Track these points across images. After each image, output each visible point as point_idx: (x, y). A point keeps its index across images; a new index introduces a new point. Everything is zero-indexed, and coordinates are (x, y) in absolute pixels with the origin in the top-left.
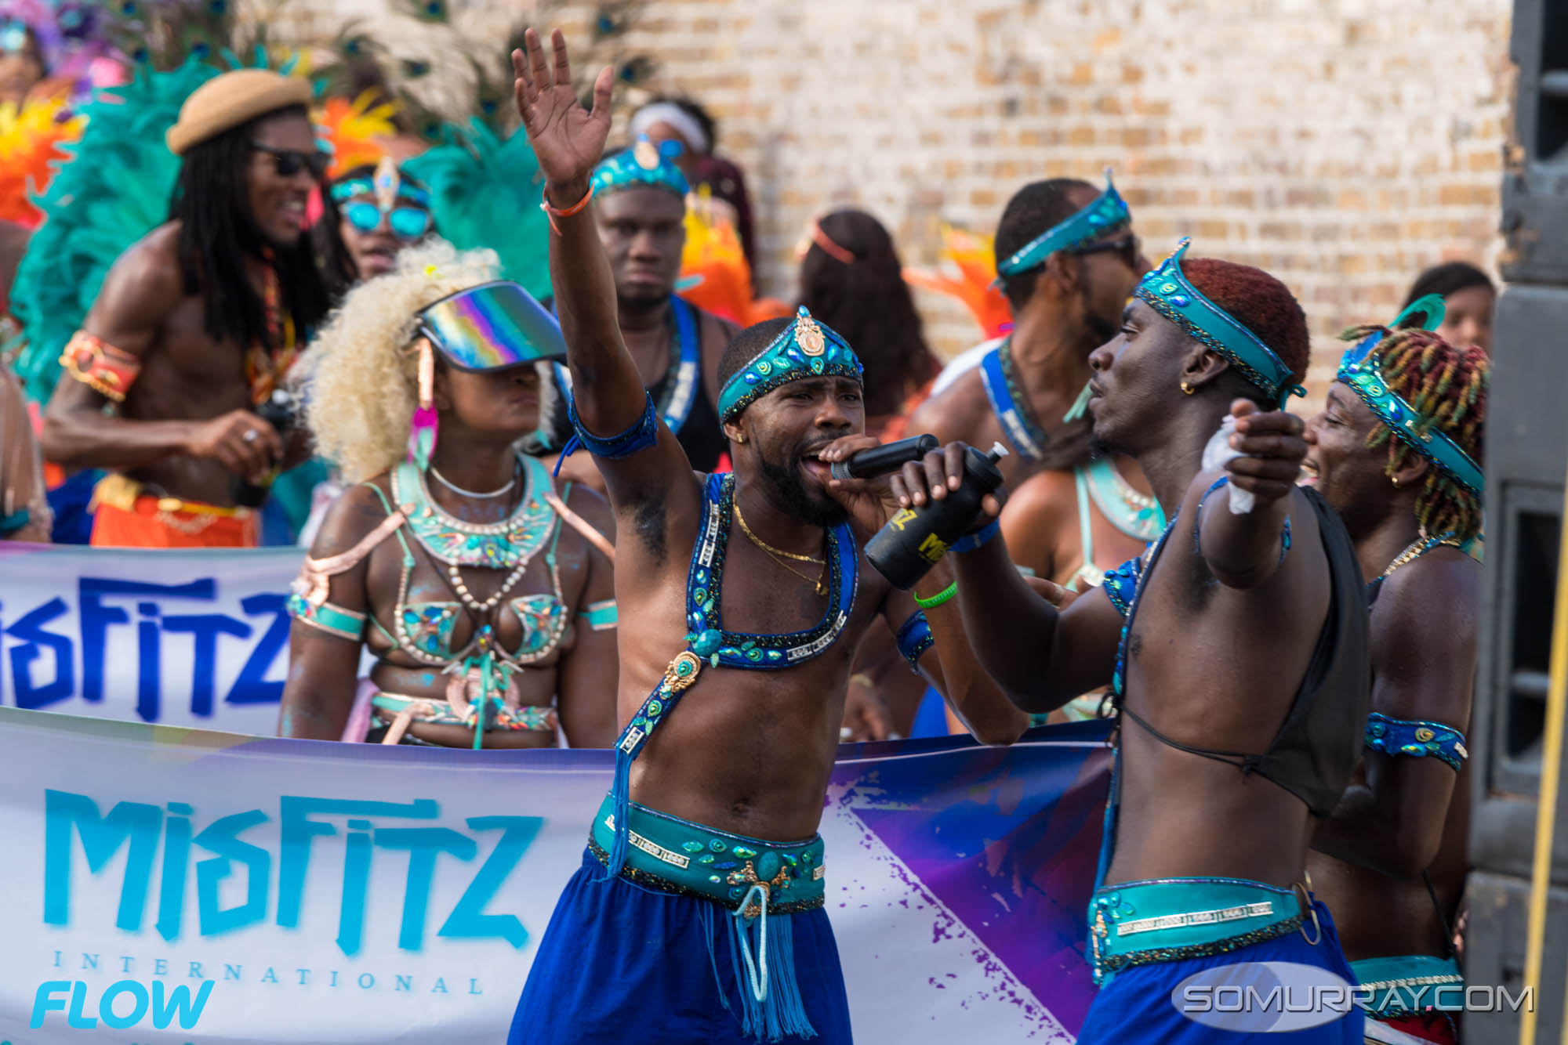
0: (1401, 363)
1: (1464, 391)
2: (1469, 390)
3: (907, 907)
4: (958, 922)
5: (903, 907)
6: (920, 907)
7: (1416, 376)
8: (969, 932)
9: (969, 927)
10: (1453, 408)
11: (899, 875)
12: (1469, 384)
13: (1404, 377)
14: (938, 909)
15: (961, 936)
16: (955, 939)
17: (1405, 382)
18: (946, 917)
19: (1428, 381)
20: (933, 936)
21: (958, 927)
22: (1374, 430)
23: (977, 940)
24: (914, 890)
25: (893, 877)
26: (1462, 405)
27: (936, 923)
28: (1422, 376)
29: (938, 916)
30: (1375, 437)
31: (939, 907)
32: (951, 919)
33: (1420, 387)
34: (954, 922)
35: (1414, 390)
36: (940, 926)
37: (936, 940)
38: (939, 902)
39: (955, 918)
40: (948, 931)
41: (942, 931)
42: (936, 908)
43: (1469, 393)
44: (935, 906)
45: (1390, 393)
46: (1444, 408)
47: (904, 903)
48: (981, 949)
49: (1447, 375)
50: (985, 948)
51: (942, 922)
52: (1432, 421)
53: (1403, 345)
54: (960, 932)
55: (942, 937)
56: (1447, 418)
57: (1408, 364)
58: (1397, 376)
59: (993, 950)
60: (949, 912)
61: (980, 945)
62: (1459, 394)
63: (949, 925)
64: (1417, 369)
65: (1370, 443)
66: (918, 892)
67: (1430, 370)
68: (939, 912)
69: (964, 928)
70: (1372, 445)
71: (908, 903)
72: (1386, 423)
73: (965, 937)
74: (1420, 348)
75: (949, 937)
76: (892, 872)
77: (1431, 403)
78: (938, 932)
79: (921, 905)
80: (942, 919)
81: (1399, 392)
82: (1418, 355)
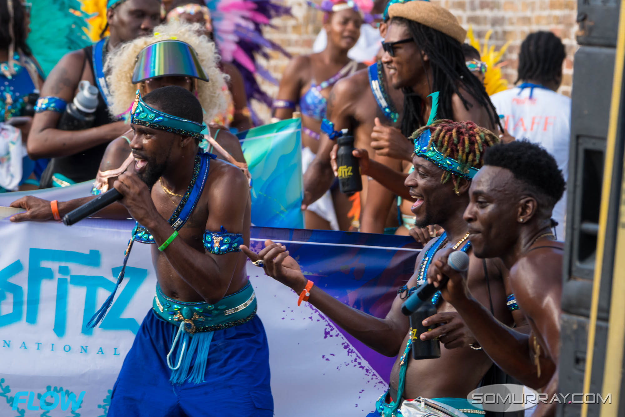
0: (446, 144)
1: (476, 146)
2: (478, 145)
3: (312, 320)
4: (336, 329)
5: (310, 320)
6: (318, 320)
7: (454, 147)
8: (340, 334)
9: (341, 332)
10: (475, 155)
11: (309, 306)
12: (477, 142)
13: (449, 149)
14: (326, 322)
15: (337, 336)
16: (334, 337)
17: (450, 151)
18: (330, 326)
19: (460, 148)
20: (324, 335)
21: (335, 331)
22: (443, 175)
23: (344, 338)
24: (315, 312)
25: (306, 306)
26: (478, 153)
27: (326, 329)
28: (457, 146)
29: (327, 325)
30: (445, 178)
31: (326, 321)
32: (333, 327)
33: (458, 151)
34: (334, 329)
35: (455, 154)
36: (327, 330)
37: (326, 337)
38: (327, 319)
39: (334, 327)
40: (331, 333)
41: (328, 333)
42: (325, 321)
43: (479, 147)
44: (325, 320)
45: (446, 158)
46: (471, 157)
47: (311, 318)
48: (346, 342)
49: (467, 142)
50: (348, 342)
51: (329, 329)
52: (468, 164)
53: (442, 134)
54: (337, 334)
55: (328, 336)
56: (474, 161)
57: (449, 142)
58: (446, 149)
59: (351, 344)
60: (331, 324)
61: (345, 340)
62: (475, 148)
63: (332, 330)
64: (453, 144)
65: (443, 181)
66: (317, 313)
67: (458, 142)
68: (327, 324)
69: (338, 332)
70: (444, 182)
71: (313, 318)
72: (448, 171)
73: (339, 336)
74: (450, 132)
75: (331, 336)
76: (306, 304)
77: (464, 157)
78: (327, 333)
79: (318, 319)
80: (328, 327)
81: (449, 156)
82: (451, 136)
